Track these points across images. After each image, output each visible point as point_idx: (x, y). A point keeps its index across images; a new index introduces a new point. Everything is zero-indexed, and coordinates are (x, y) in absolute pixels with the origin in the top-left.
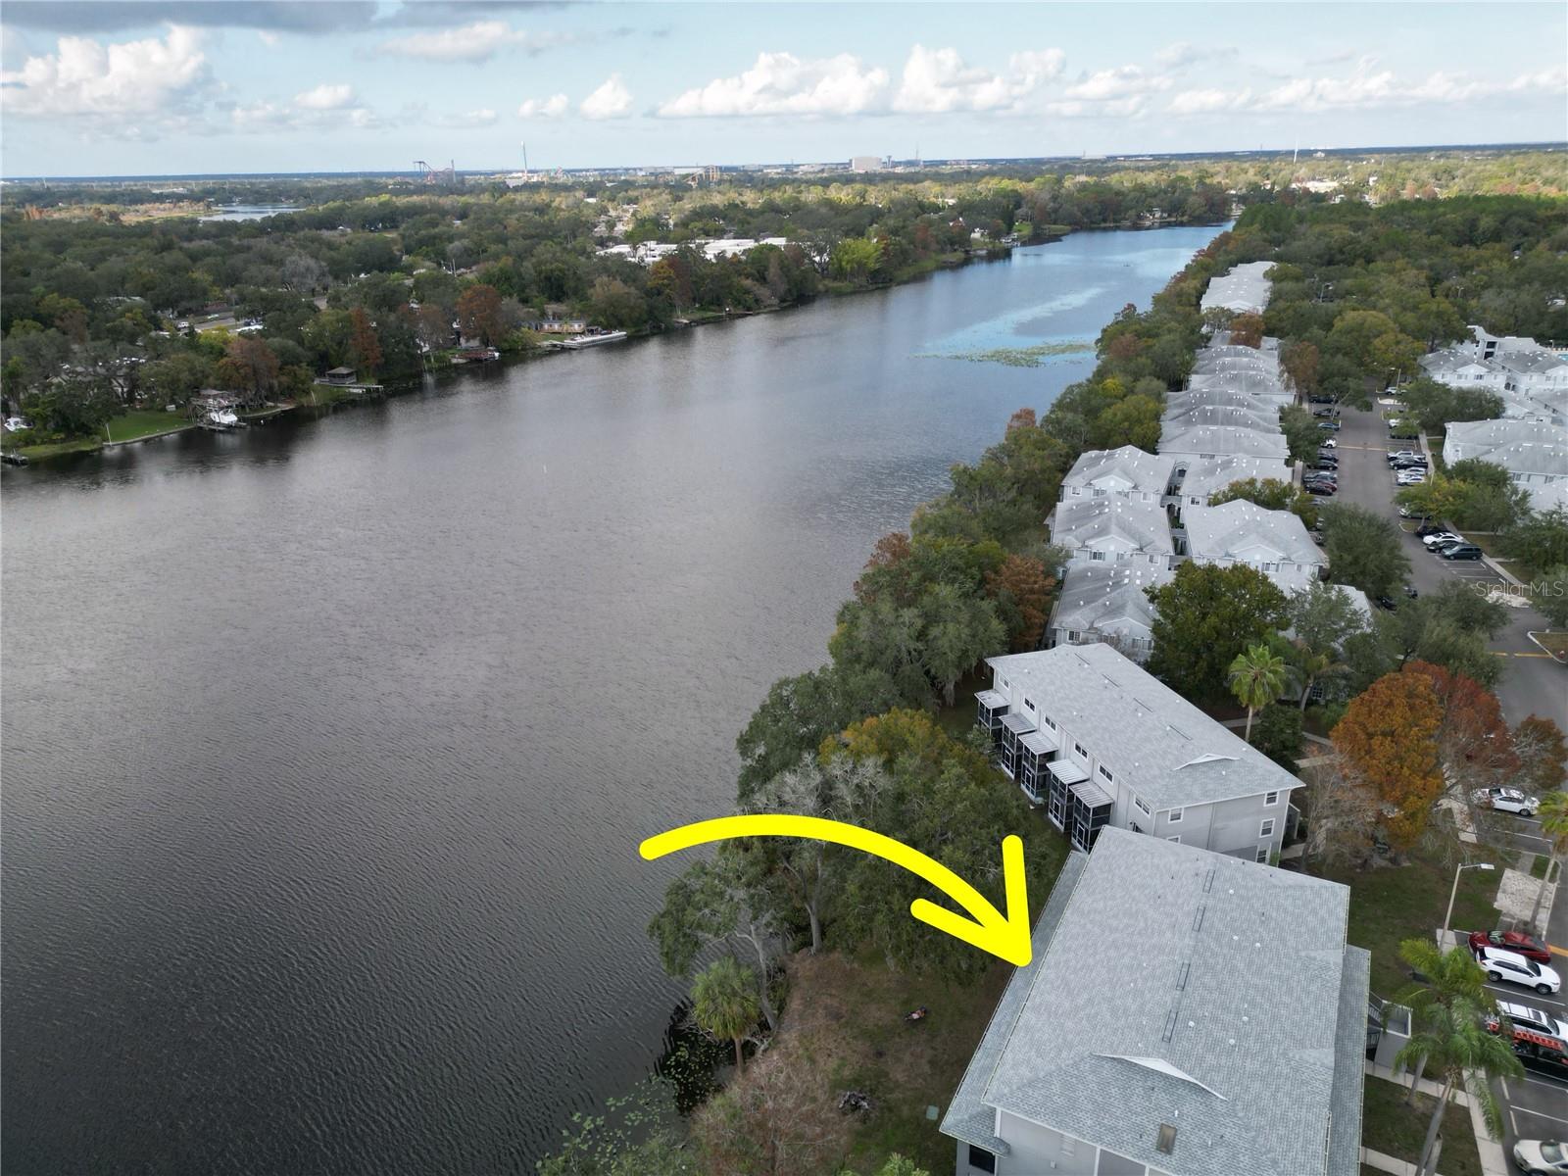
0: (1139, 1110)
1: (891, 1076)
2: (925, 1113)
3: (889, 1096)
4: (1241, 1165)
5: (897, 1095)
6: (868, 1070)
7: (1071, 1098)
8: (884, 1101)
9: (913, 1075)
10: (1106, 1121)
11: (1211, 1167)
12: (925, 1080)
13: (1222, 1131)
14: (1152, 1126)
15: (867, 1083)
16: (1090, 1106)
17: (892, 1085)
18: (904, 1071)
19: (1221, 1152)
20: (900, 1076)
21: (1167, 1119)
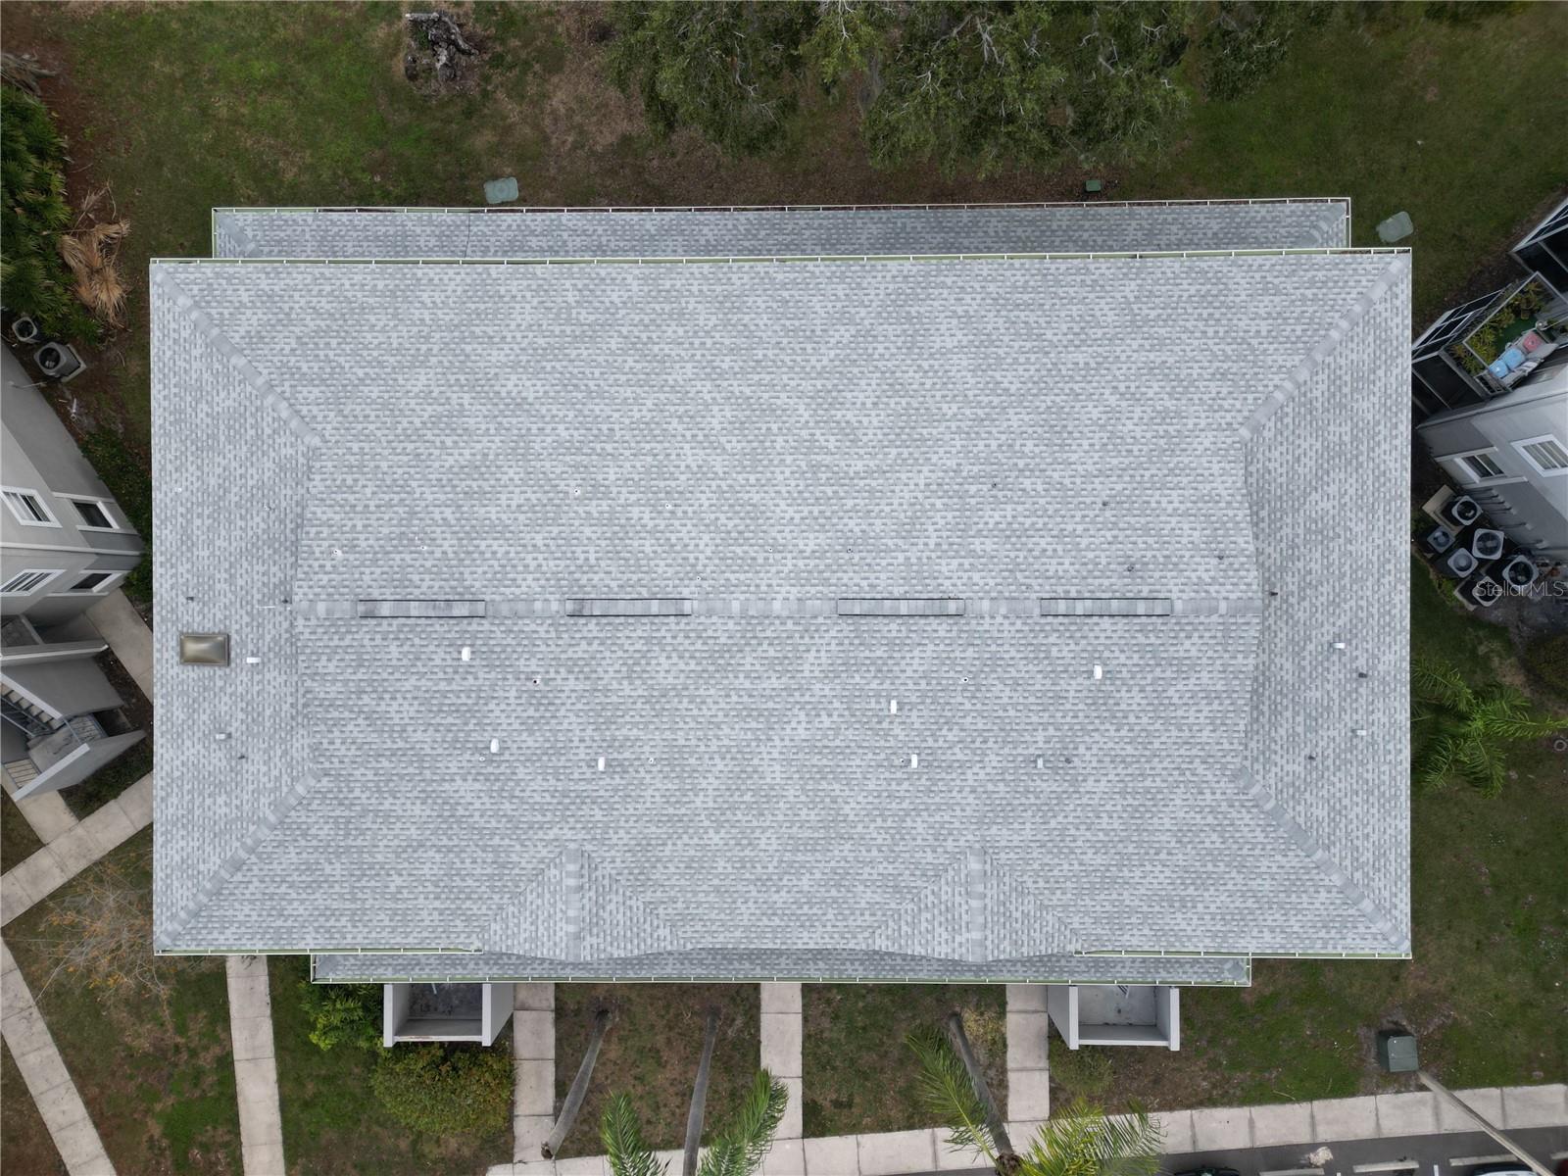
0: (240, 582)
1: (555, 80)
2: (495, 177)
3: (501, 95)
4: (208, 801)
5: (512, 110)
6: (550, 31)
7: (214, 437)
8: (485, 94)
9: (577, 119)
10: (198, 522)
11: (188, 743)
12: (575, 147)
13: (257, 757)
14: (219, 616)
15: (515, 43)
16: (213, 481)
17: (532, 90)
18: (580, 100)
19: (218, 759)
20: (560, 98)
21: (243, 643)
